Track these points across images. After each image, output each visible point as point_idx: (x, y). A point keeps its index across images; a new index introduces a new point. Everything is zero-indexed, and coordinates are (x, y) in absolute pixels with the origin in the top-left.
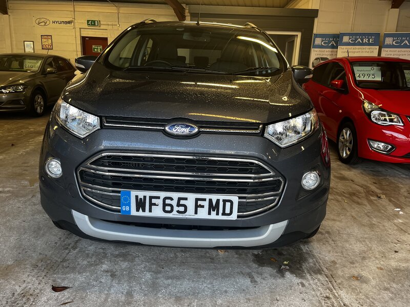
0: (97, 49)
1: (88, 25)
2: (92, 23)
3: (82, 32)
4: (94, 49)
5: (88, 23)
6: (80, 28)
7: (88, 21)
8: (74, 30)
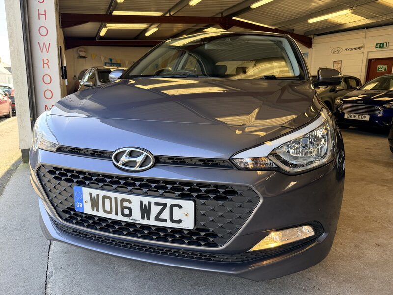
0: (382, 68)
1: (376, 47)
2: (381, 46)
3: (369, 55)
4: (379, 68)
5: (376, 45)
6: (368, 52)
7: (377, 44)
8: (362, 54)
